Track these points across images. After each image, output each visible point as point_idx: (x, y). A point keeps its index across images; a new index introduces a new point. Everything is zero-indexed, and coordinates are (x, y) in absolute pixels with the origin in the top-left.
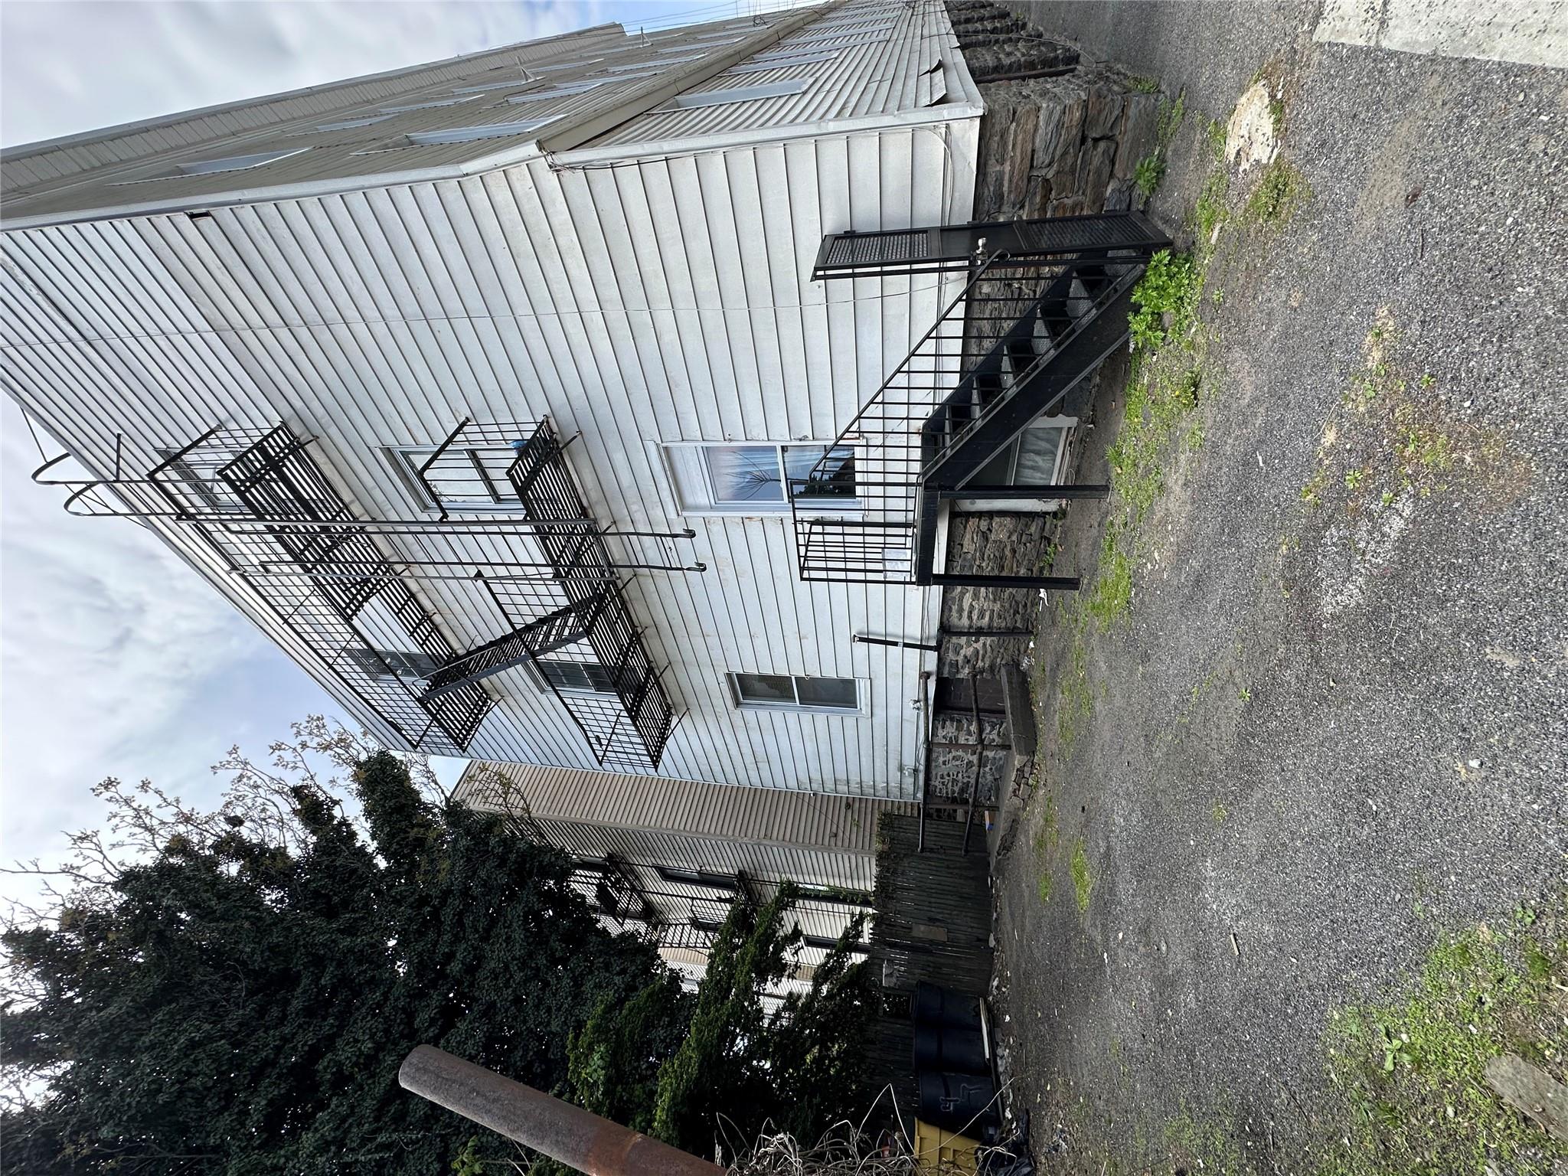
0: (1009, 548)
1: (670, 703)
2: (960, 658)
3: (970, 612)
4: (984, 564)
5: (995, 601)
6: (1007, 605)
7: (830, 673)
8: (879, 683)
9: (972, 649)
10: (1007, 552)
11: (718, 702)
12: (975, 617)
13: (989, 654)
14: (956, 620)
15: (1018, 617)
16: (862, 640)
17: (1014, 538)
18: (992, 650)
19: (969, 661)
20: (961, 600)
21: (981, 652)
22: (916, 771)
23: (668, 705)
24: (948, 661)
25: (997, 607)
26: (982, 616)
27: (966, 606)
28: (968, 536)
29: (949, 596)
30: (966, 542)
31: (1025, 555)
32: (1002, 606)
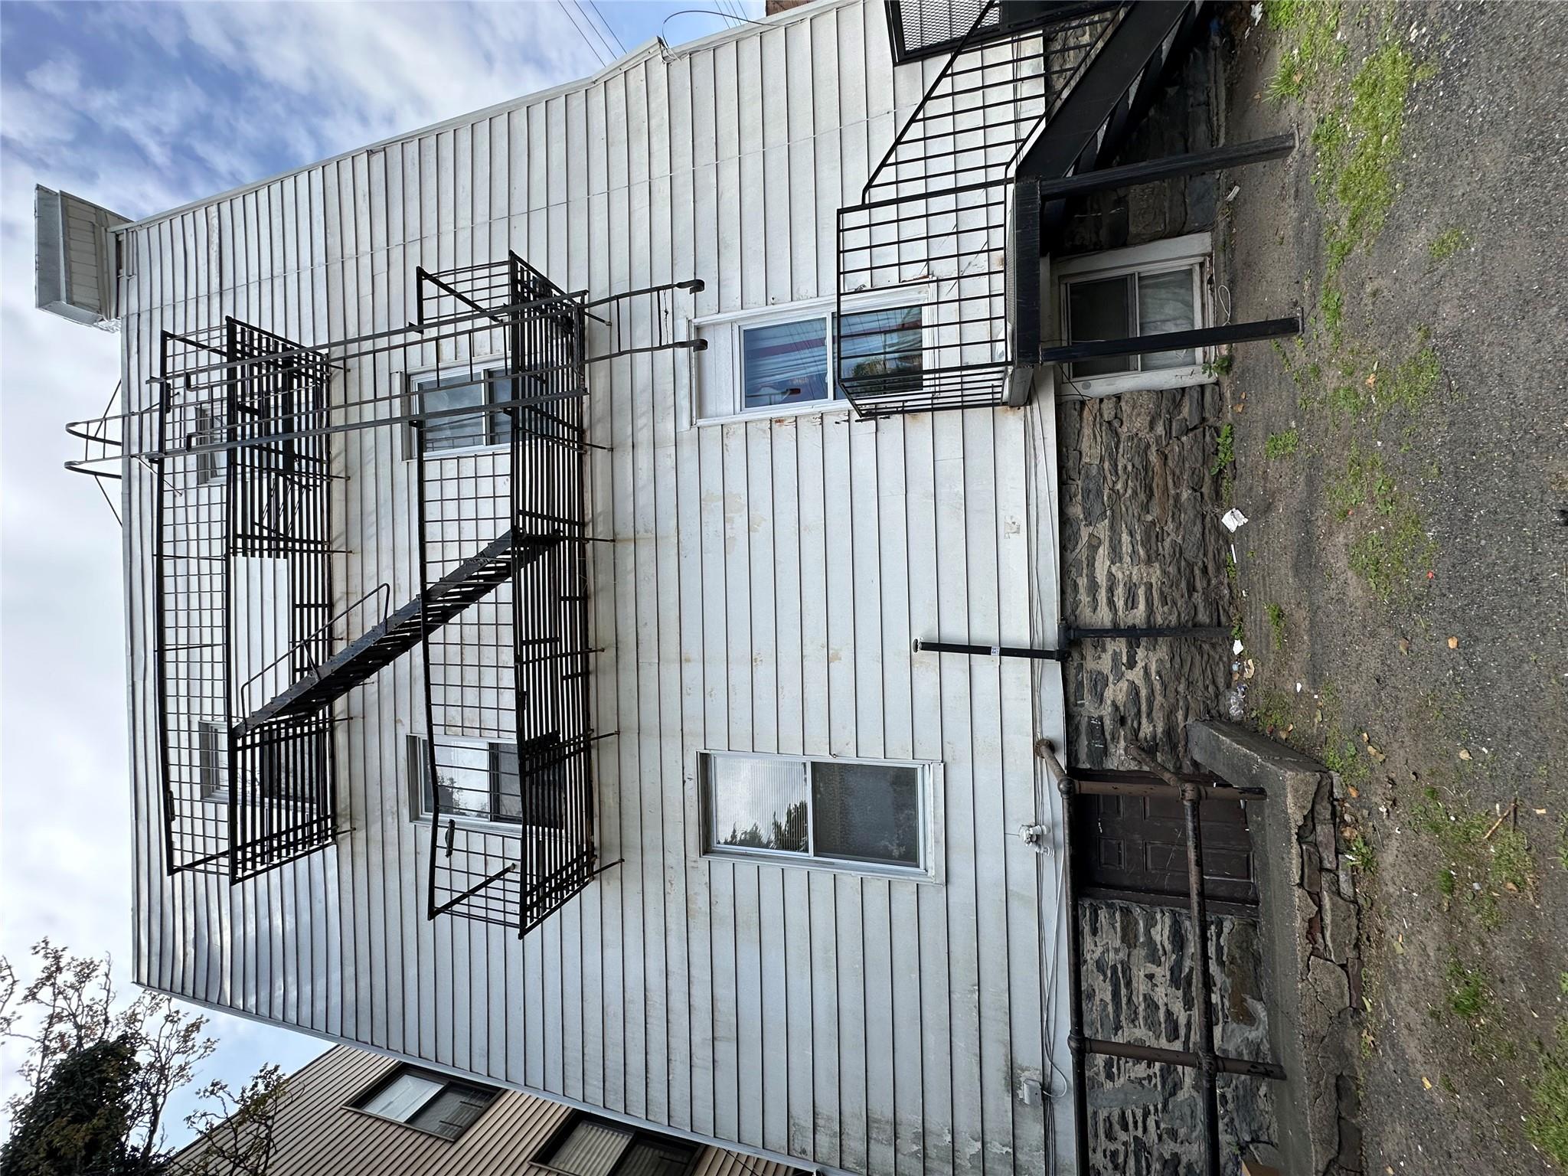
0: (1154, 448)
1: (596, 844)
2: (1107, 711)
3: (1111, 590)
4: (1119, 486)
5: (1149, 562)
6: (1172, 570)
7: (872, 755)
8: (960, 776)
9: (1124, 685)
10: (1153, 457)
11: (674, 836)
12: (1120, 604)
13: (1159, 699)
14: (1088, 612)
15: (1198, 598)
16: (927, 646)
17: (1160, 430)
18: (1164, 686)
19: (1122, 721)
20: (1091, 564)
21: (1143, 693)
22: (1046, 1092)
23: (590, 844)
24: (1084, 722)
25: (1155, 575)
26: (1131, 602)
27: (1101, 577)
28: (1087, 431)
29: (1071, 557)
30: (1085, 445)
31: (1183, 459)
32: (1164, 572)
